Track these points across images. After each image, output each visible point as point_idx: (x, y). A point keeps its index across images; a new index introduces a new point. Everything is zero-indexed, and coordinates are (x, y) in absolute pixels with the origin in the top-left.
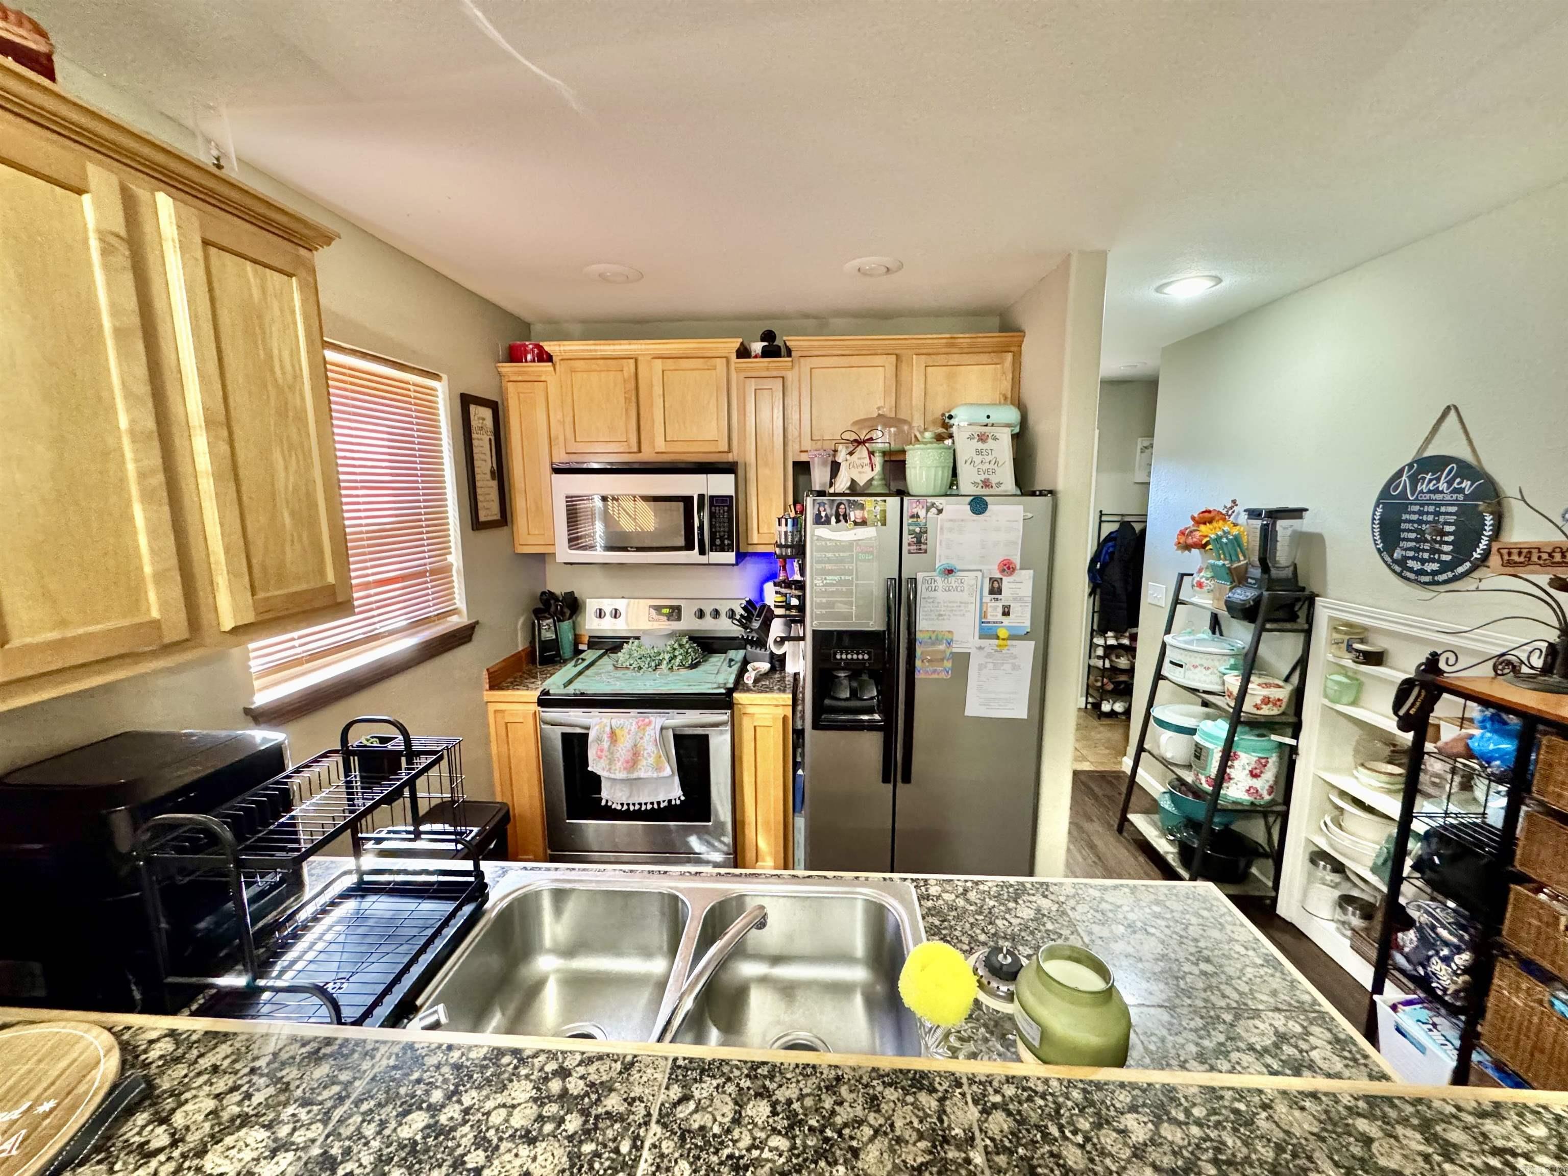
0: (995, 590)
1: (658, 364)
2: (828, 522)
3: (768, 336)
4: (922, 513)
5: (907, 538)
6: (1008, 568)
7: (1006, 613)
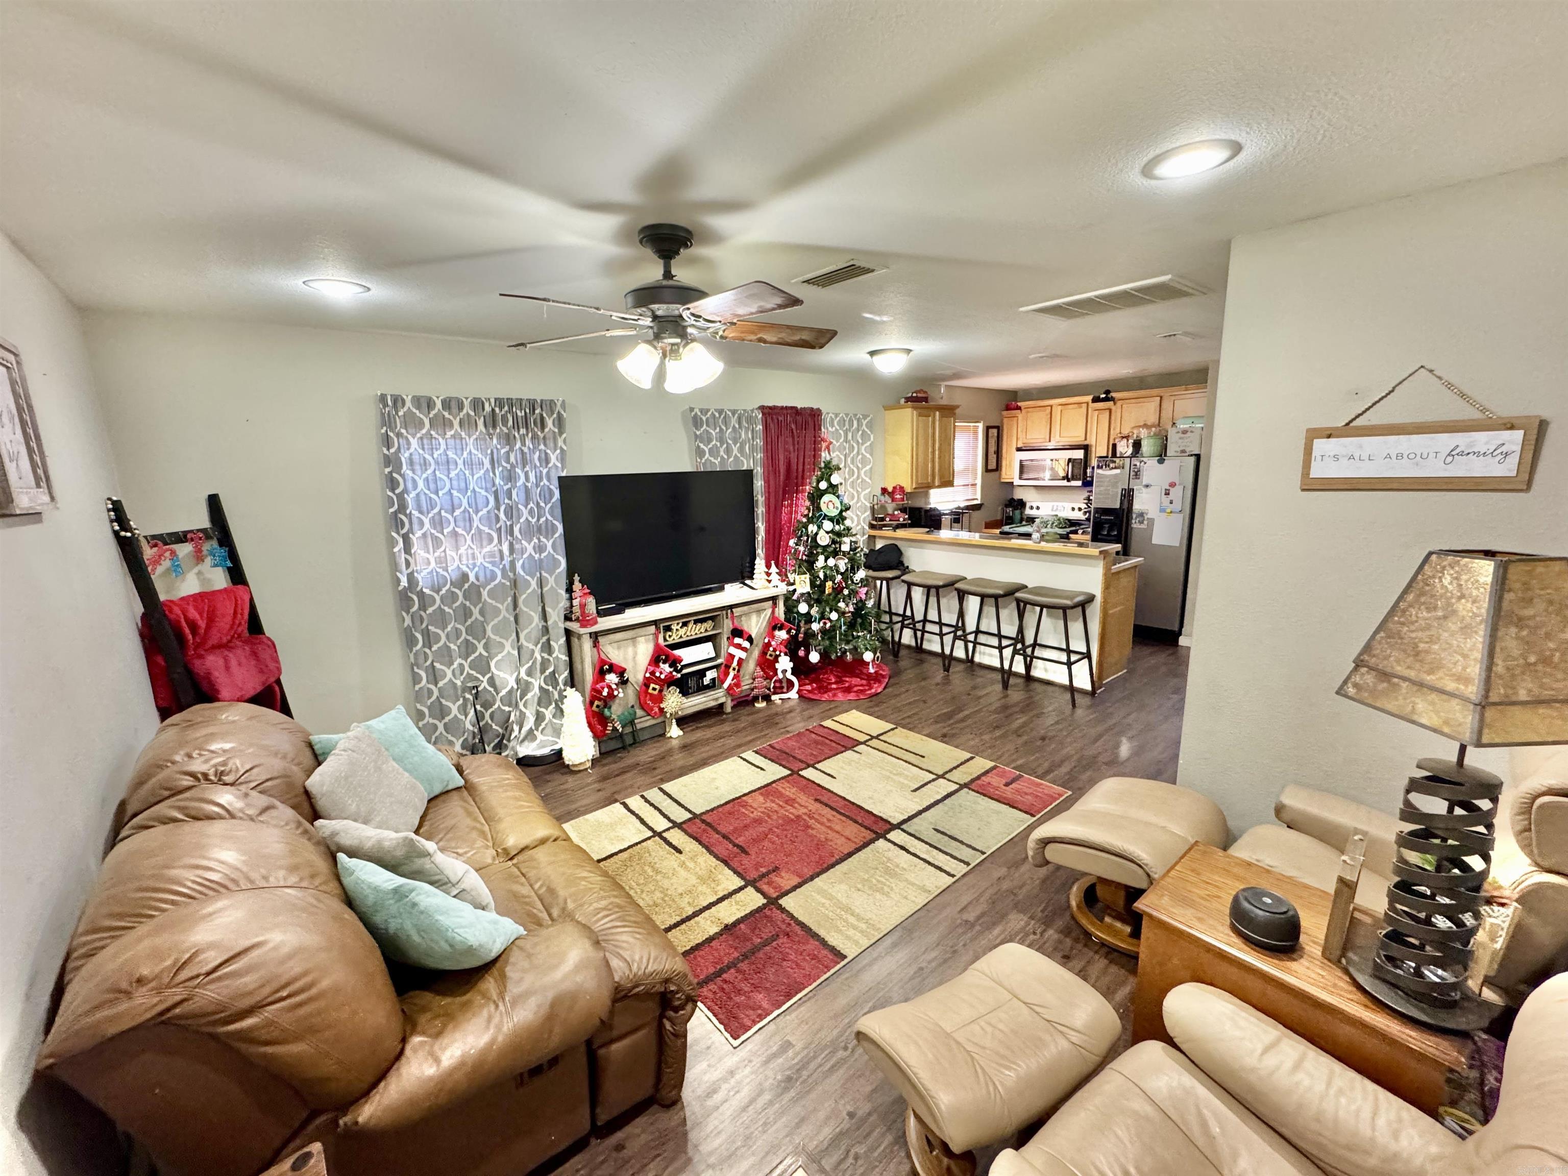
0: (1167, 493)
1: (1060, 407)
2: (1102, 467)
3: (1107, 392)
4: (1138, 464)
5: (1132, 473)
6: (1173, 485)
7: (1171, 502)
